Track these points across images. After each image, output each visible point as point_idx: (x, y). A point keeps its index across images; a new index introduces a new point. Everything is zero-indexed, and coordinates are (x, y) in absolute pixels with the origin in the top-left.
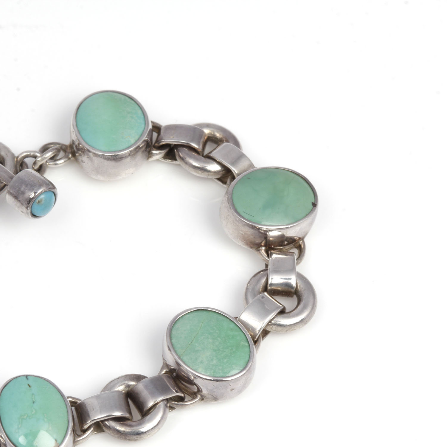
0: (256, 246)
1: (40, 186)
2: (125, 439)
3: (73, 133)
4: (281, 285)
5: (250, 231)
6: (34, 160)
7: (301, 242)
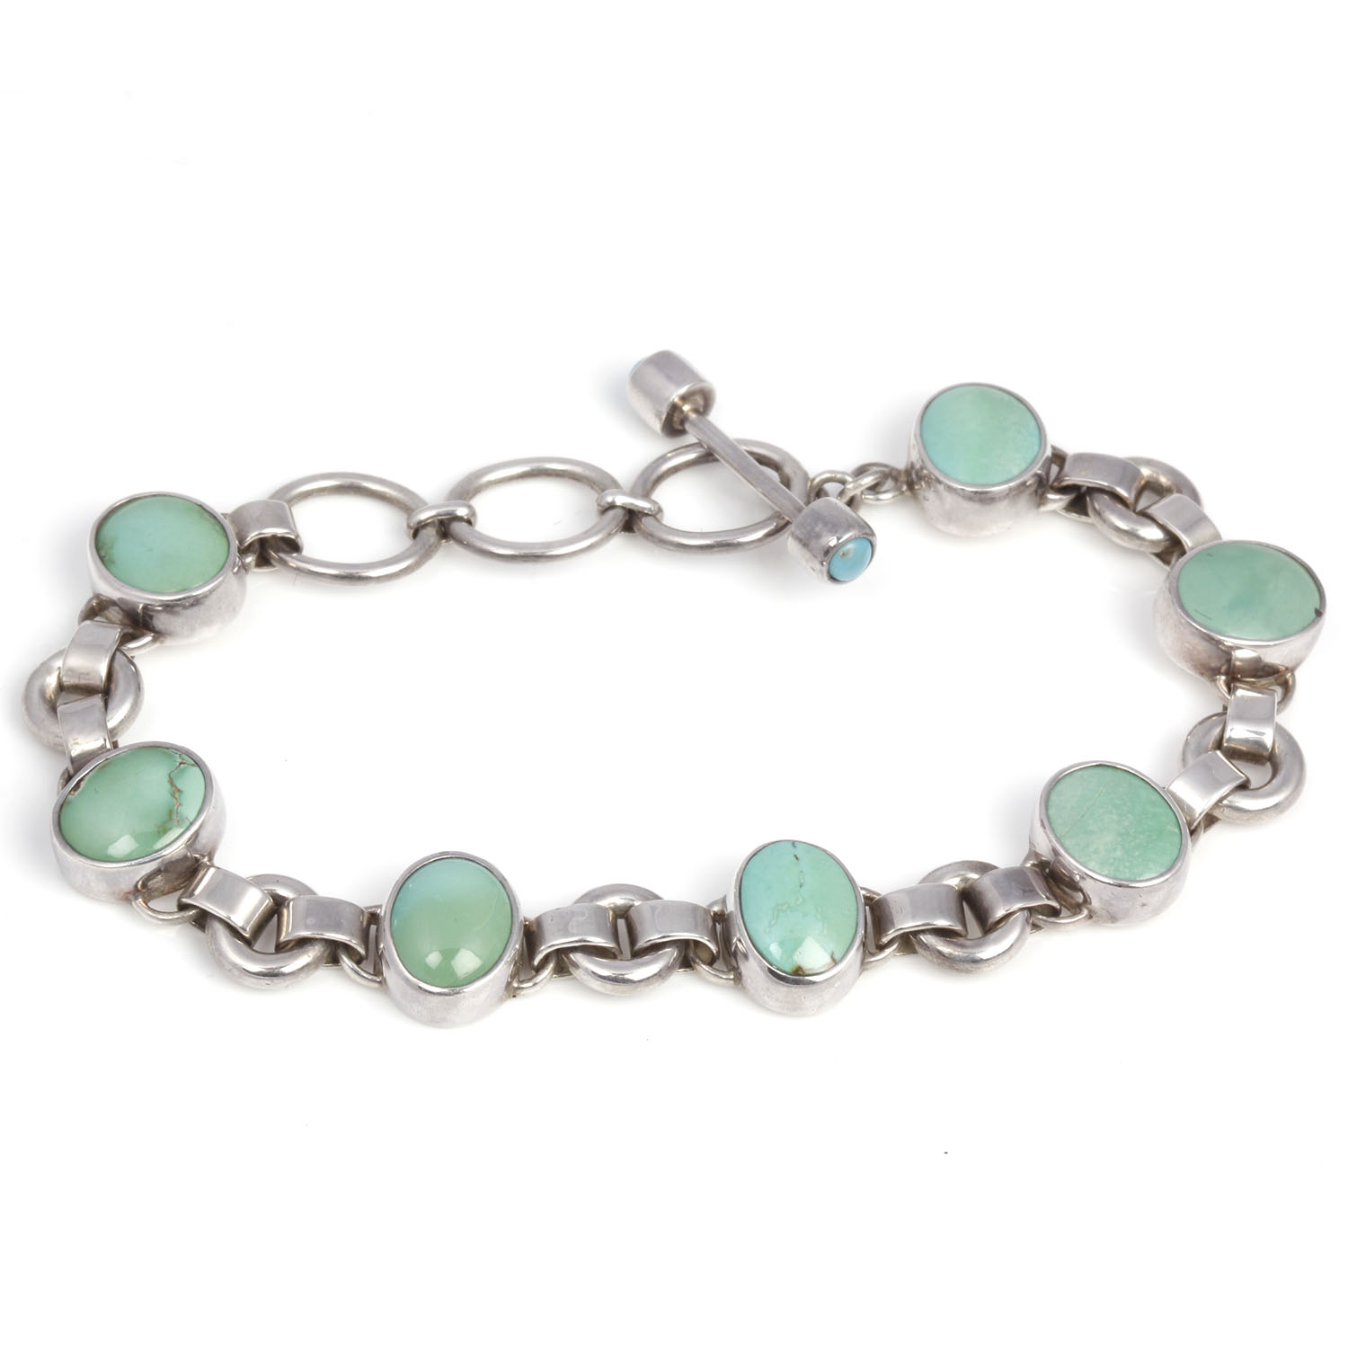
0: (1210, 672)
1: (849, 528)
2: (951, 967)
3: (914, 448)
4: (1246, 741)
5: (1202, 646)
6: (840, 487)
7: (1289, 674)
